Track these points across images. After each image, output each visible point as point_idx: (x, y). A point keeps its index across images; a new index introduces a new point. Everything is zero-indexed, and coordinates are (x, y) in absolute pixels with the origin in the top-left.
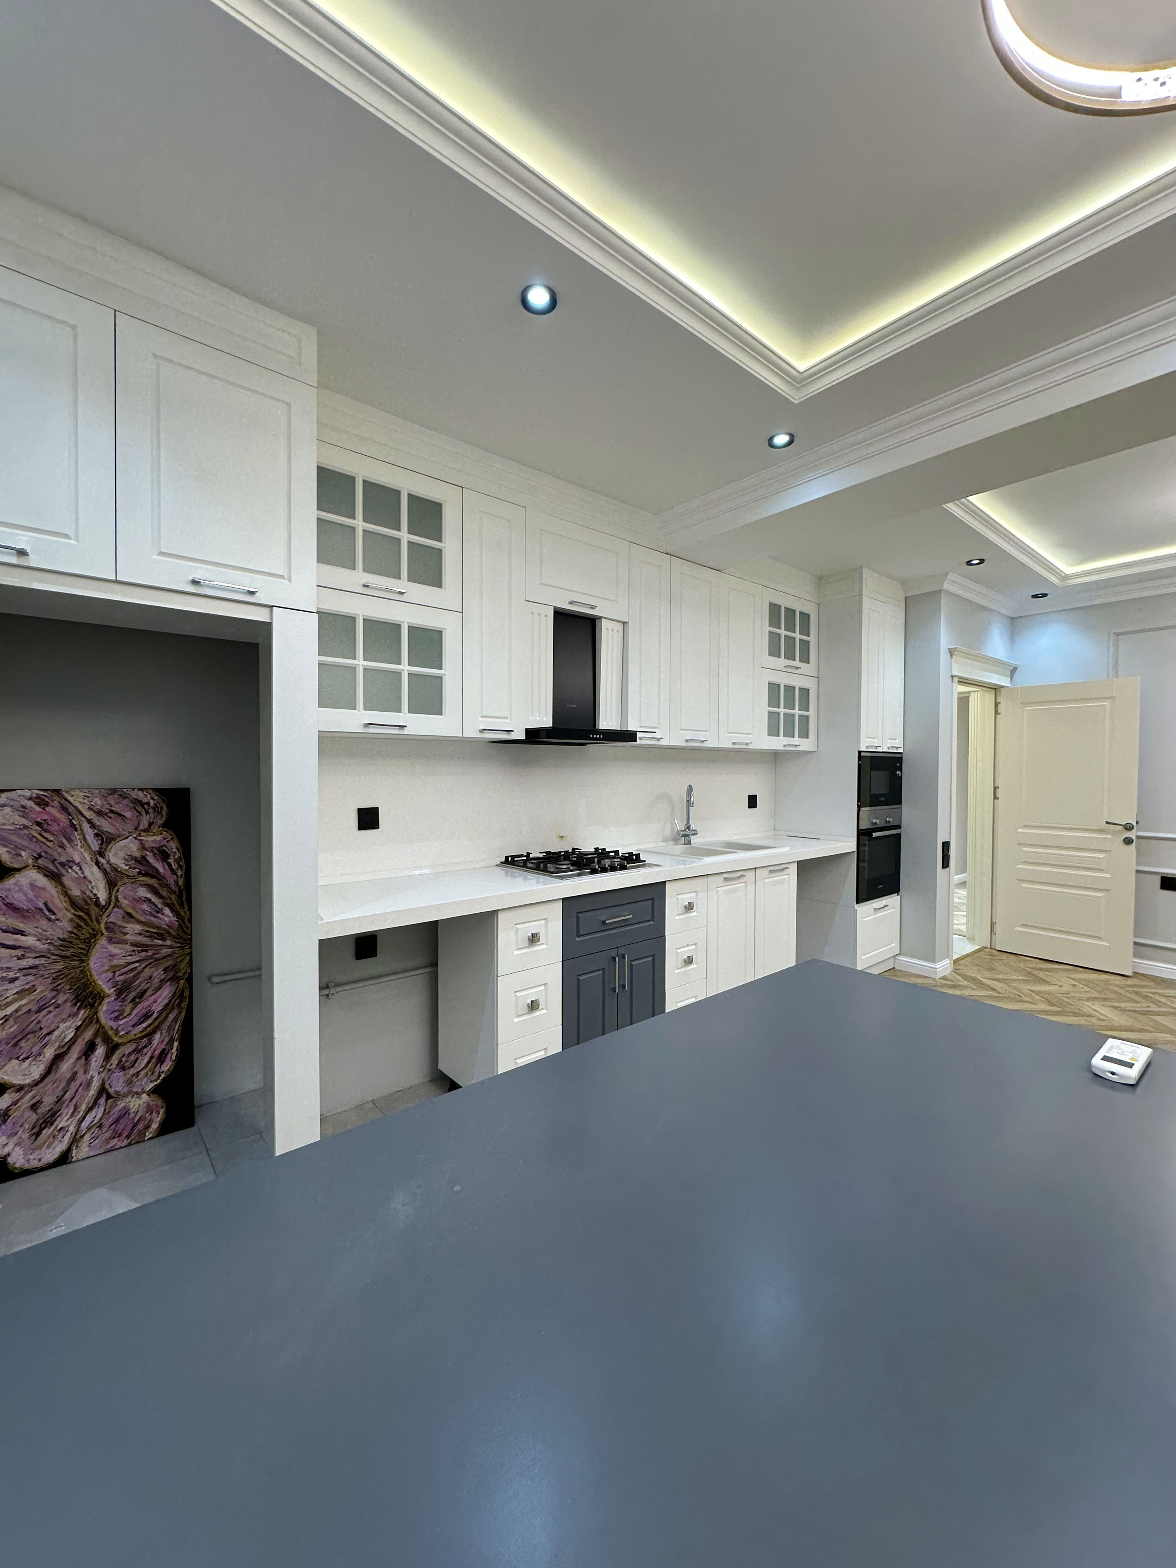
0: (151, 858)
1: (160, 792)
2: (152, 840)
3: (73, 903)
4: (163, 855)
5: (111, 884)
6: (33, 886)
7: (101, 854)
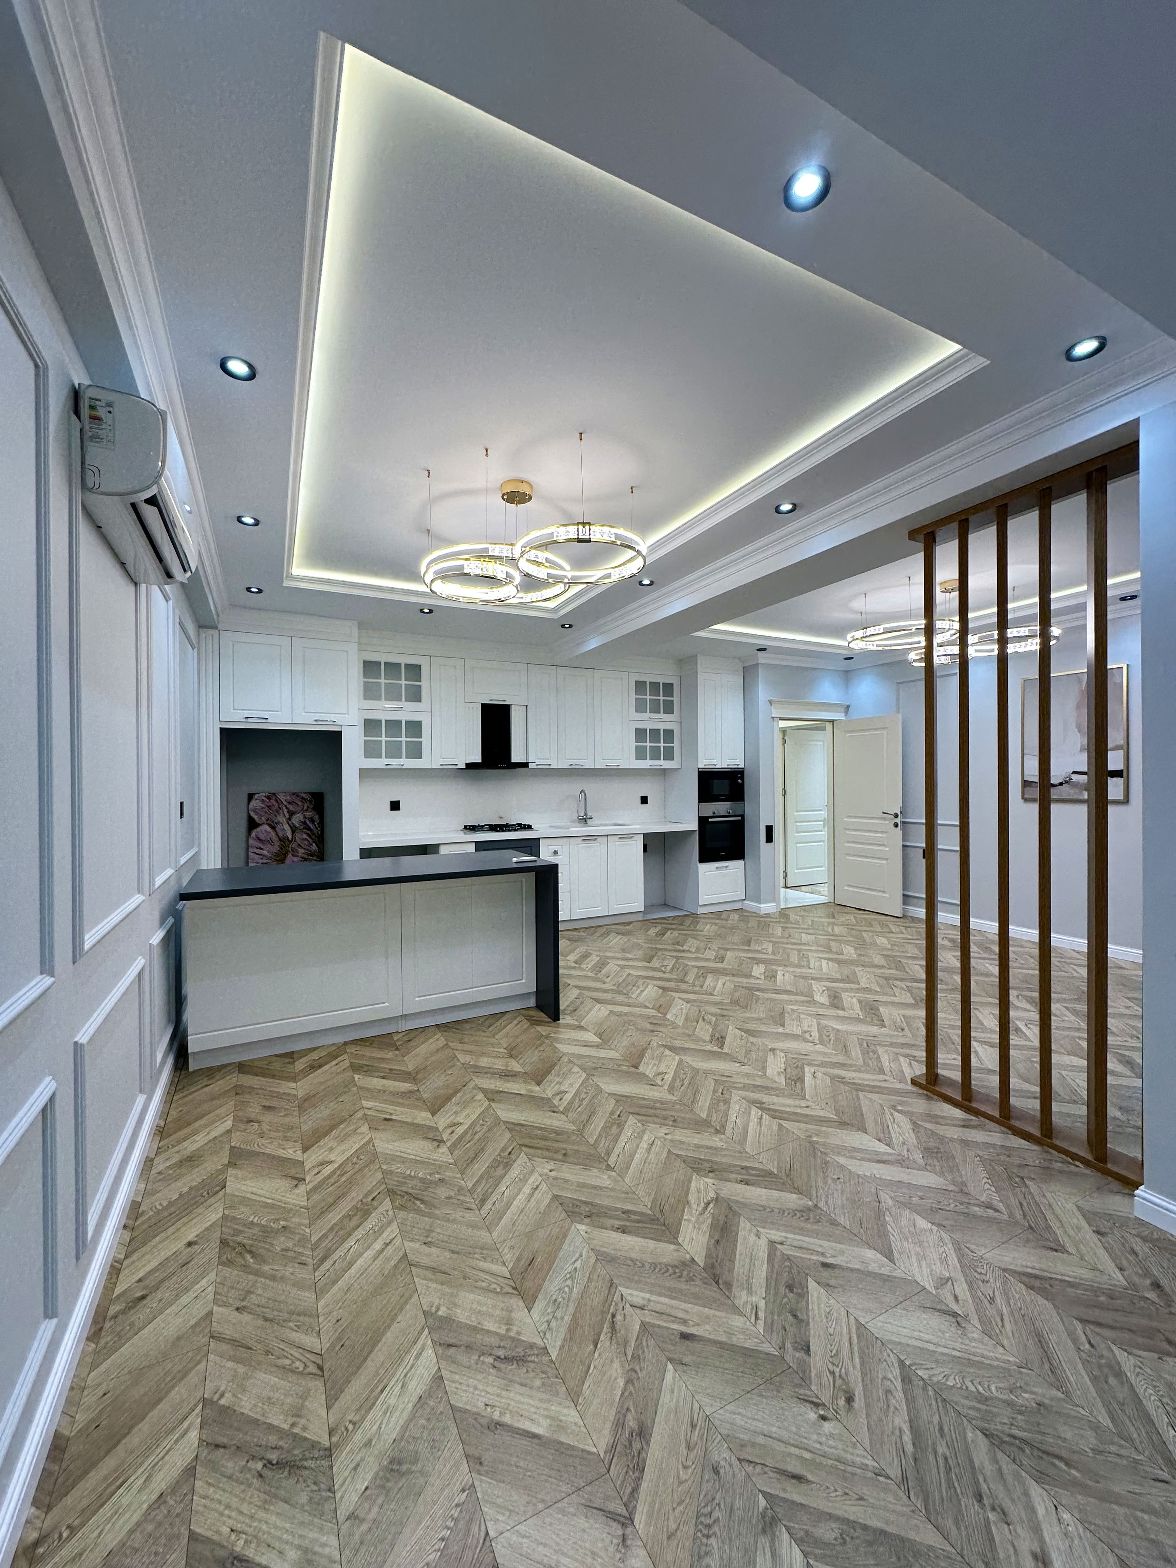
0: (308, 823)
1: (311, 794)
2: (308, 814)
3: (280, 839)
4: (312, 821)
5: (293, 832)
6: (266, 831)
7: (290, 819)
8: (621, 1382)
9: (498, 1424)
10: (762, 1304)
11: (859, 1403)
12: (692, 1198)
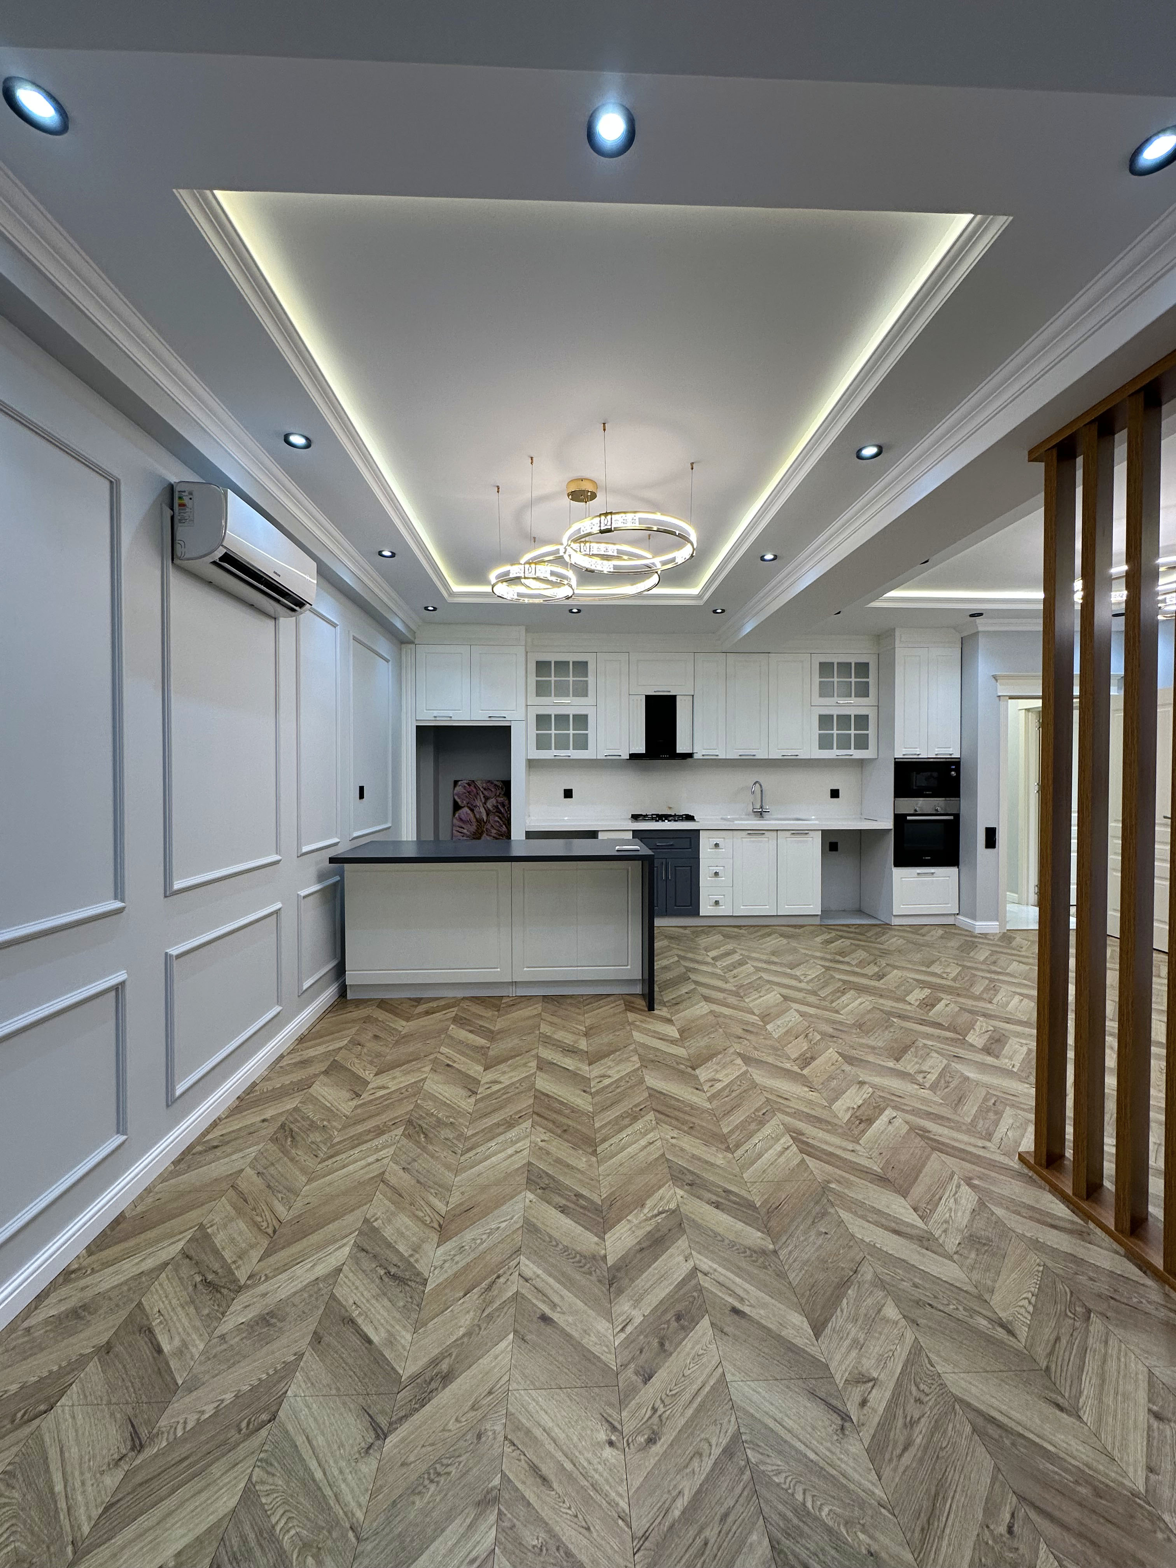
0: (500, 807)
1: (502, 781)
2: (500, 799)
3: (477, 820)
4: (503, 805)
5: (488, 815)
6: (466, 813)
7: (485, 803)
8: (462, 1331)
9: (352, 1321)
10: (638, 1320)
11: (657, 1449)
12: (649, 1203)
